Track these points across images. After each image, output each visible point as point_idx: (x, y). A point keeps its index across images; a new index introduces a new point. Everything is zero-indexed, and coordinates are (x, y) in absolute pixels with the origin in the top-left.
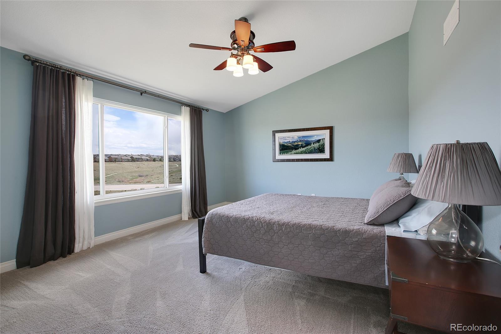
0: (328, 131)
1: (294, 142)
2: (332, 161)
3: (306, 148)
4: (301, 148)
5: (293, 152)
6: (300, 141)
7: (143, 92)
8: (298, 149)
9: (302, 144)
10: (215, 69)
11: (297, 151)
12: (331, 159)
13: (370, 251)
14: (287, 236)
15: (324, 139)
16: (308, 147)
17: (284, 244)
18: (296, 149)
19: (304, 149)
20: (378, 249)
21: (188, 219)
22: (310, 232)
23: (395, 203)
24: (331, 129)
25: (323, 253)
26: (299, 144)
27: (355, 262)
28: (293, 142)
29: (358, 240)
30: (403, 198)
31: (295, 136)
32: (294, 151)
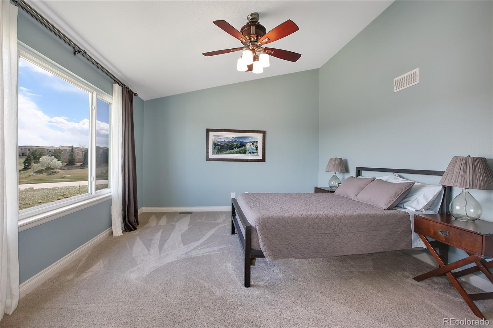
0: (261, 135)
1: (230, 142)
2: (264, 162)
3: (240, 149)
4: (236, 148)
5: (227, 152)
6: (236, 142)
7: (77, 51)
8: (233, 149)
9: (237, 145)
10: (203, 54)
11: (232, 151)
12: (263, 160)
13: (403, 227)
14: (346, 227)
15: (258, 141)
16: (242, 148)
17: (344, 235)
18: (231, 149)
19: (239, 149)
20: (407, 224)
21: (122, 234)
22: (364, 220)
23: (403, 193)
24: (264, 133)
25: (374, 235)
26: (234, 145)
27: (395, 236)
28: (228, 142)
29: (396, 221)
30: (408, 189)
31: (231, 136)
32: (229, 151)
